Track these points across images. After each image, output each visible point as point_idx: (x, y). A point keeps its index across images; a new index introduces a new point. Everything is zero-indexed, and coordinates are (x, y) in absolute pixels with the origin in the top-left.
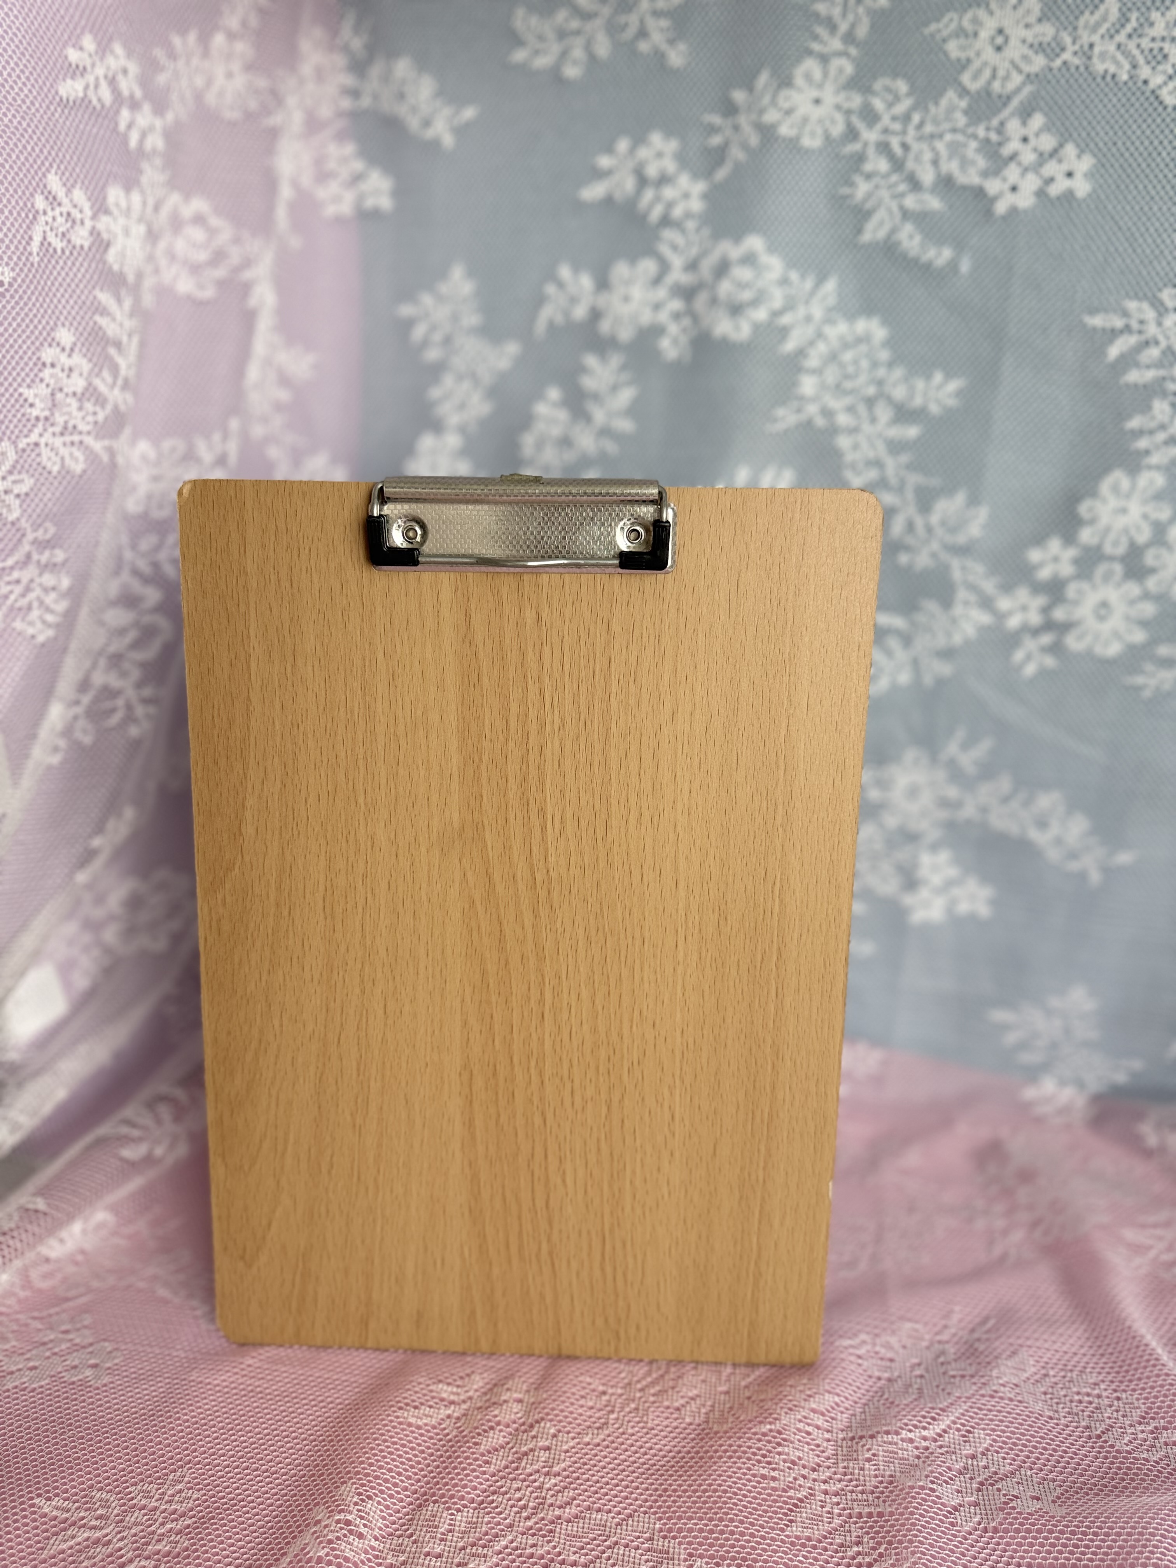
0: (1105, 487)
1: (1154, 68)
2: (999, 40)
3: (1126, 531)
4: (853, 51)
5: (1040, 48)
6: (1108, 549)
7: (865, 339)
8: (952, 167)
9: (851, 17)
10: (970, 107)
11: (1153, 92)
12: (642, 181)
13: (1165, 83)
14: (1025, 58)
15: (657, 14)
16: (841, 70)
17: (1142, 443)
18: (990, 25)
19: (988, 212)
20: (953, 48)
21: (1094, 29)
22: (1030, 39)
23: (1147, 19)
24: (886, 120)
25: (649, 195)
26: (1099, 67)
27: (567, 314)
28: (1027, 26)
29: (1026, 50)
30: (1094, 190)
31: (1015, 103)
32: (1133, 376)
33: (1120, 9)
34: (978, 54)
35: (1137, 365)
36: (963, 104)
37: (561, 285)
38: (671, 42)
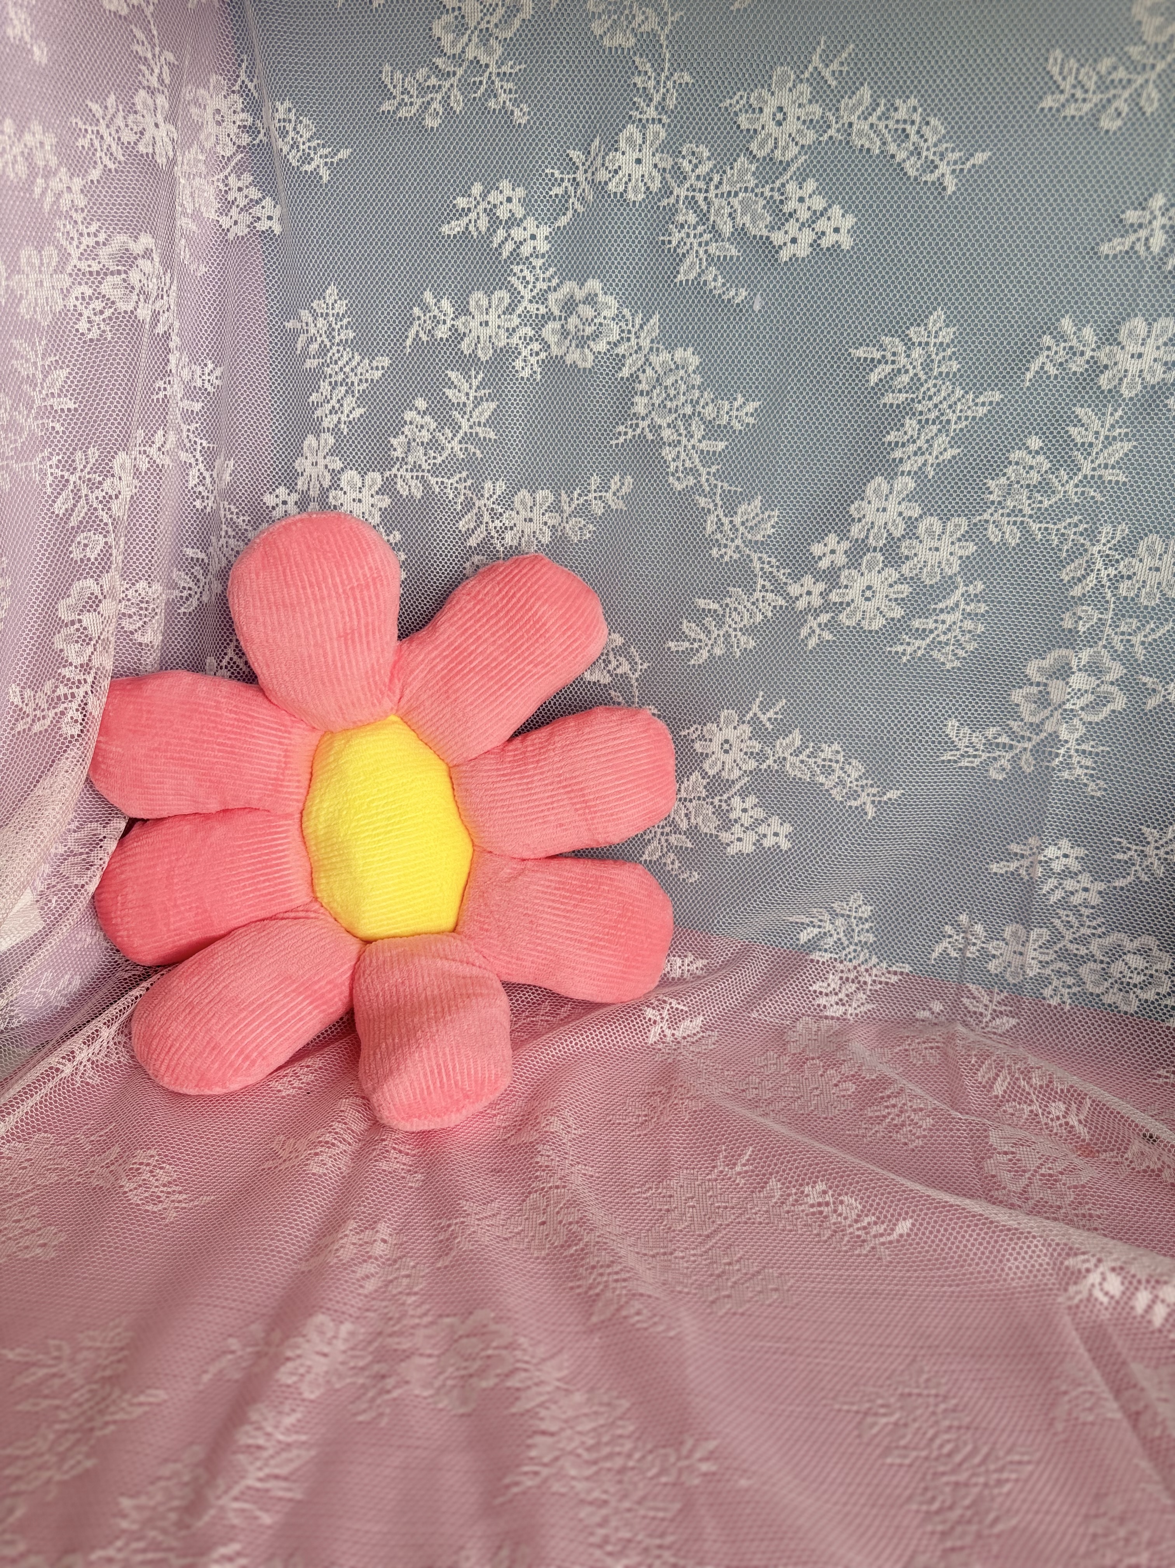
0: (870, 490)
1: (899, 145)
2: (779, 116)
3: (885, 525)
4: (664, 118)
5: (810, 123)
6: (872, 541)
8: (744, 220)
9: (662, 90)
10: (758, 169)
11: (899, 164)
13: (908, 158)
14: (800, 132)
16: (657, 135)
18: (772, 103)
19: (776, 258)
21: (852, 112)
22: (803, 117)
23: (892, 105)
24: (692, 179)
26: (857, 142)
28: (801, 106)
29: (799, 126)
30: (856, 244)
31: (793, 169)
32: (889, 399)
33: (872, 96)
34: (763, 128)
35: (891, 389)
36: (753, 168)
37: (427, 308)
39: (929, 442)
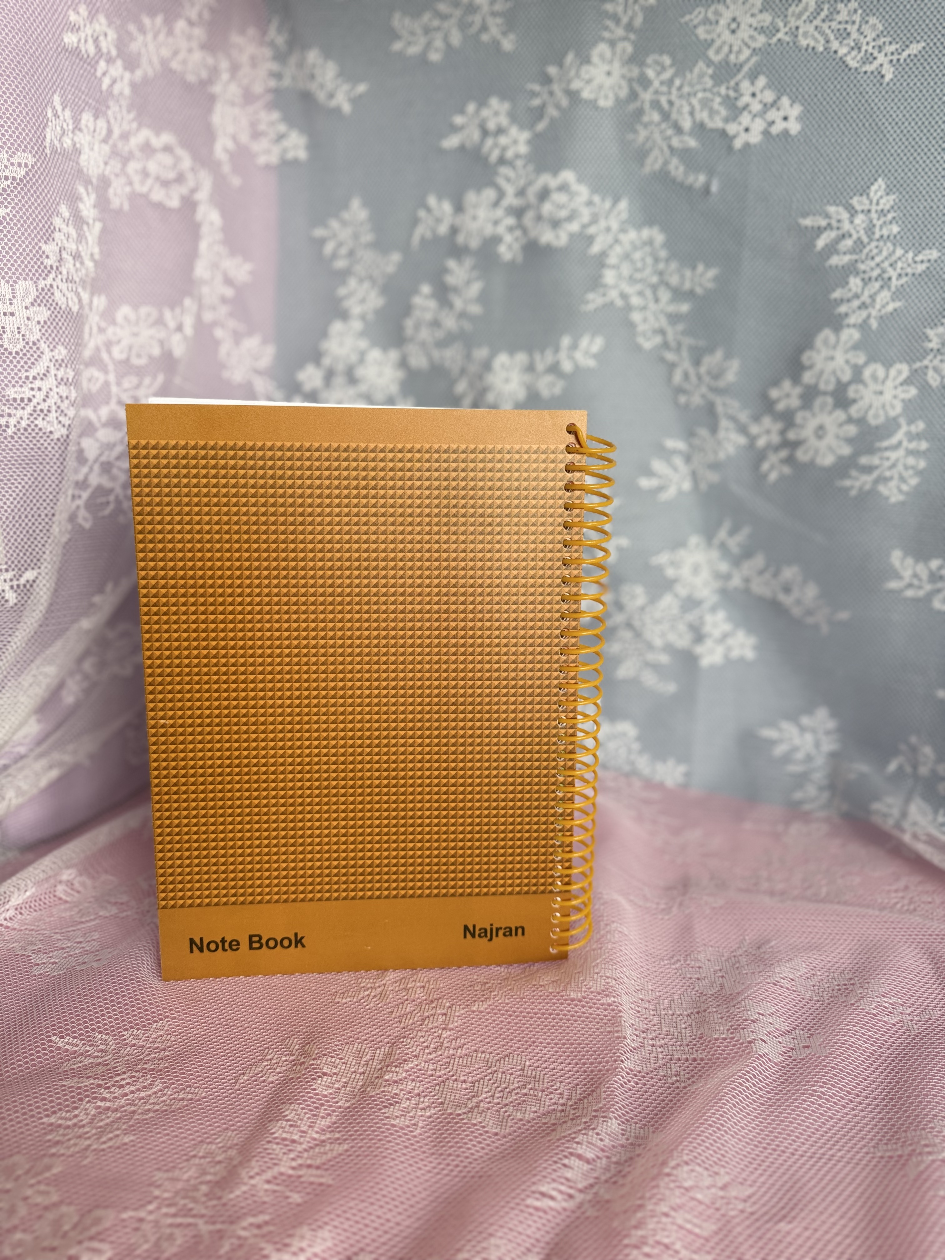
1: (841, 42)
2: (734, 26)
3: (834, 372)
4: (632, 36)
5: (762, 30)
6: (822, 386)
7: (649, 242)
8: (703, 116)
9: (630, 13)
10: (714, 72)
11: (841, 58)
12: (485, 133)
13: (849, 53)
14: (751, 37)
15: (494, 14)
16: (624, 51)
17: (843, 309)
18: (727, 15)
19: (730, 148)
20: (701, 32)
21: (799, 16)
22: (755, 25)
23: (835, 9)
24: (656, 84)
25: (489, 142)
26: (804, 42)
27: (434, 231)
28: (753, 15)
29: (752, 32)
30: (803, 129)
31: (746, 69)
32: (835, 260)
34: (719, 36)
35: (837, 252)
36: (710, 71)
37: (429, 210)
38: (504, 34)
39: (872, 297)
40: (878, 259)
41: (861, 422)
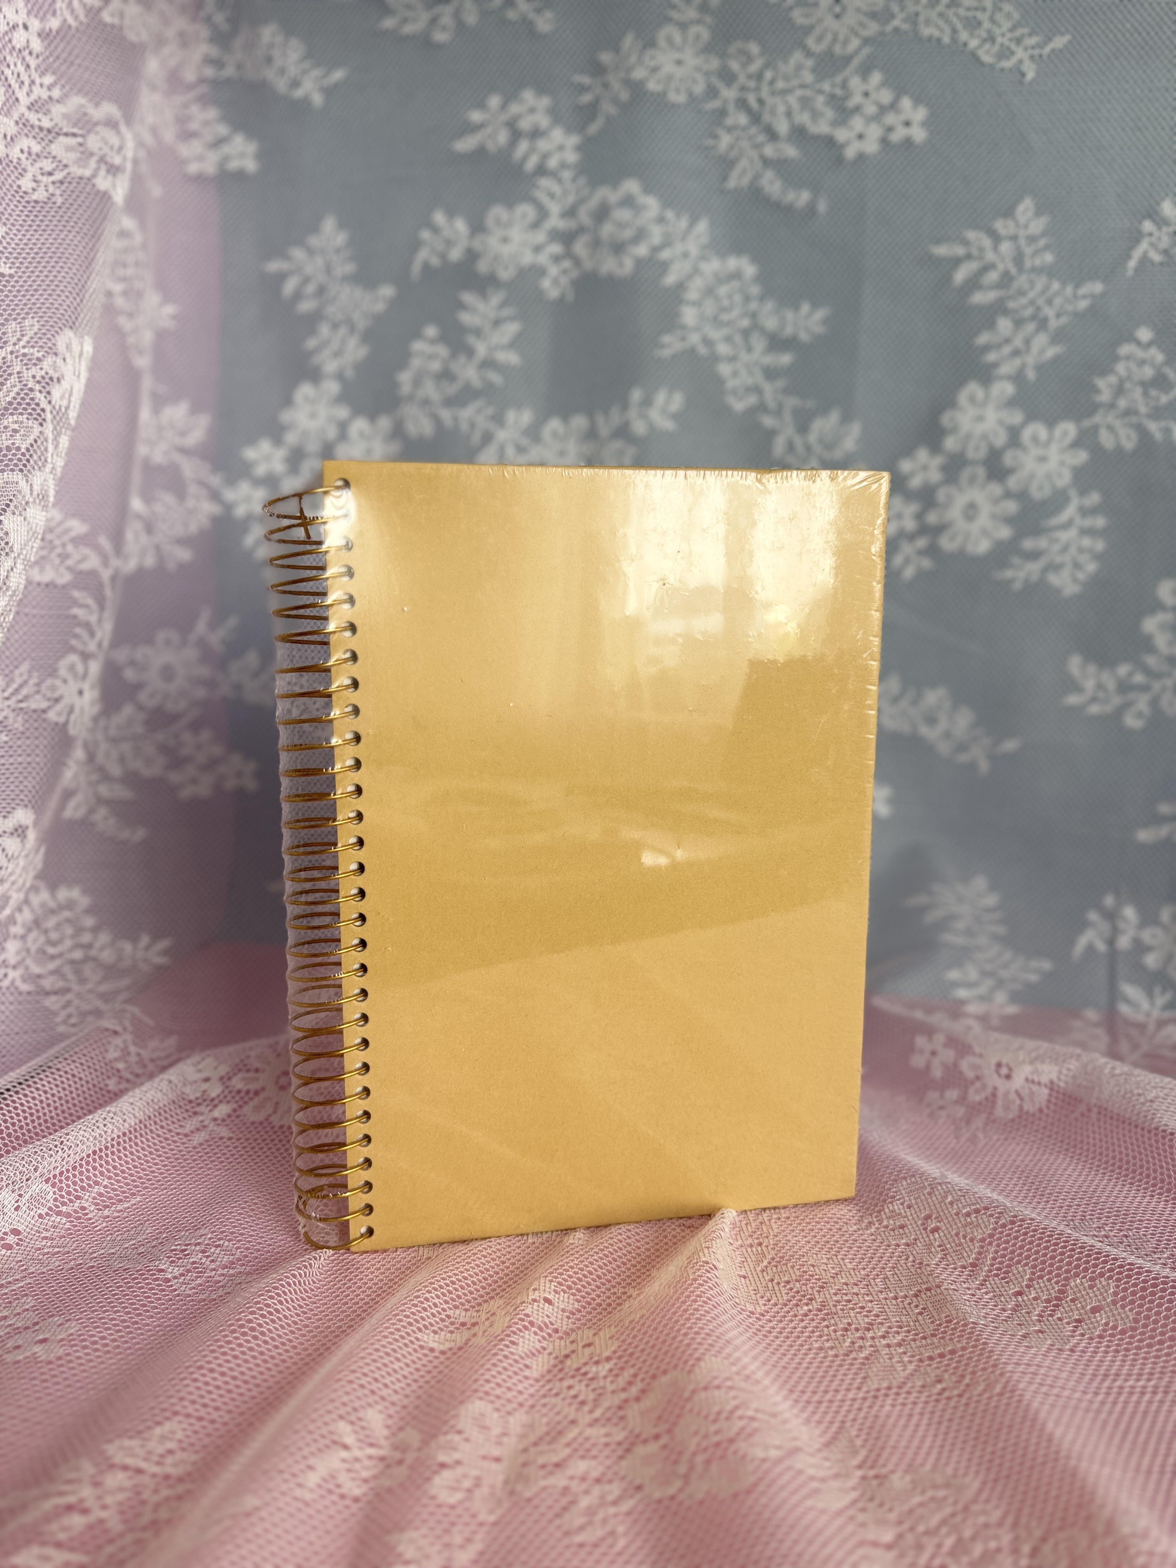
0: (963, 397)
1: (971, 33)
2: (838, 9)
4: (708, 19)
5: (873, 15)
6: (971, 454)
7: (737, 275)
11: (973, 53)
12: (516, 134)
13: (982, 45)
17: (991, 357)
19: (840, 160)
20: (797, 16)
22: (864, 8)
25: (523, 147)
27: (443, 256)
29: (861, 18)
30: (930, 137)
32: (979, 298)
34: (820, 21)
36: (810, 63)
37: (436, 230)
38: (538, 11)
39: (1027, 342)
40: (1031, 295)
41: (1022, 496)
